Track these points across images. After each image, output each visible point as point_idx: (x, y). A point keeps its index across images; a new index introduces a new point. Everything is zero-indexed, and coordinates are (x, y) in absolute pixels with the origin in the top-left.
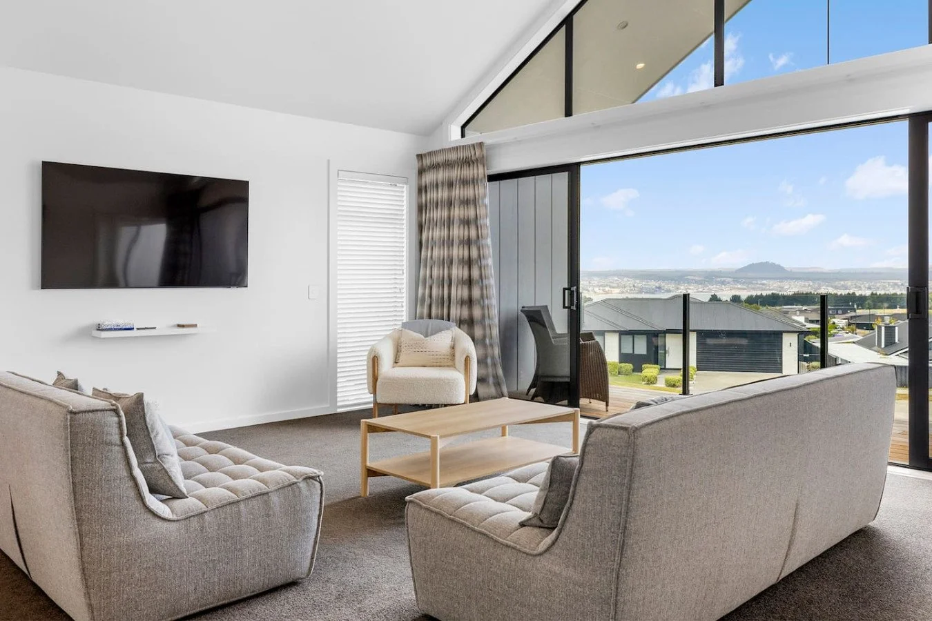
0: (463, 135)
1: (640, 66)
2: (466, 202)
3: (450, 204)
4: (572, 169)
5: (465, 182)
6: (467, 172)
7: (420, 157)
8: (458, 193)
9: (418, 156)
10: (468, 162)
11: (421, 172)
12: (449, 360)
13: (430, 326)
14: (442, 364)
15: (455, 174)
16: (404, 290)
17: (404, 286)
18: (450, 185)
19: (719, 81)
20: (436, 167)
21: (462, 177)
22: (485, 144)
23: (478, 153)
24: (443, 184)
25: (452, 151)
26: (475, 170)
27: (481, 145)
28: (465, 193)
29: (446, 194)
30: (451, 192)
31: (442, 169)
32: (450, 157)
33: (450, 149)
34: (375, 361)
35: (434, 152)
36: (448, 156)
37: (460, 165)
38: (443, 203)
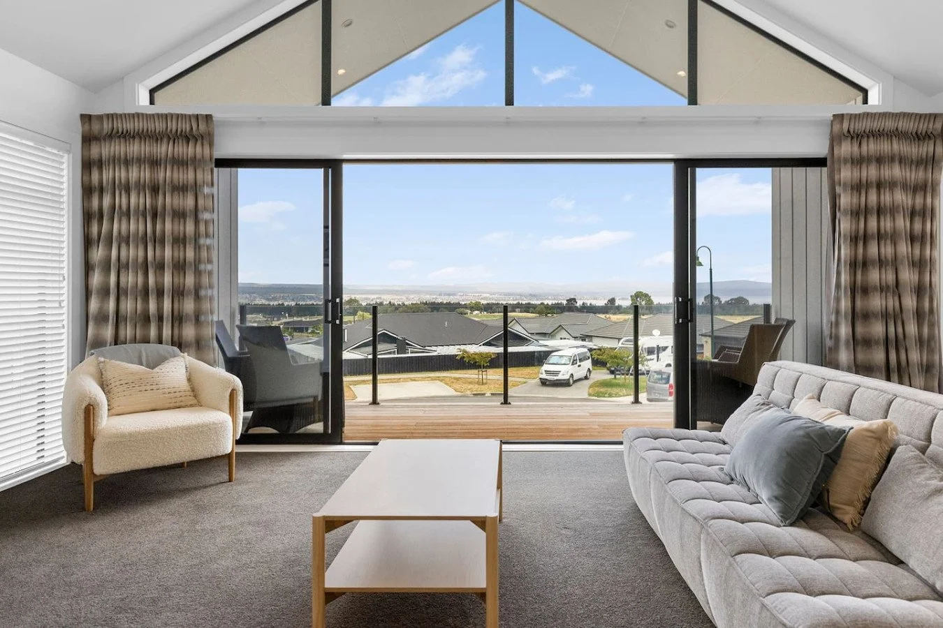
0: (152, 102)
1: (341, 72)
2: (180, 189)
3: (155, 189)
4: (332, 166)
5: (180, 163)
6: (189, 150)
7: (86, 118)
8: (165, 175)
9: (82, 116)
10: (188, 138)
11: (88, 140)
12: (194, 397)
13: (144, 354)
14: (183, 404)
15: (163, 149)
16: (65, 304)
17: (65, 297)
18: (154, 163)
19: (509, 101)
20: (125, 137)
21: (176, 156)
22: (214, 119)
23: (202, 127)
24: (140, 161)
25: (156, 119)
26: (199, 149)
27: (208, 118)
28: (181, 176)
29: (146, 174)
30: (156, 172)
31: (137, 140)
32: (151, 126)
33: (153, 115)
34: (89, 412)
35: (121, 115)
36: (149, 125)
37: (172, 139)
38: (140, 187)
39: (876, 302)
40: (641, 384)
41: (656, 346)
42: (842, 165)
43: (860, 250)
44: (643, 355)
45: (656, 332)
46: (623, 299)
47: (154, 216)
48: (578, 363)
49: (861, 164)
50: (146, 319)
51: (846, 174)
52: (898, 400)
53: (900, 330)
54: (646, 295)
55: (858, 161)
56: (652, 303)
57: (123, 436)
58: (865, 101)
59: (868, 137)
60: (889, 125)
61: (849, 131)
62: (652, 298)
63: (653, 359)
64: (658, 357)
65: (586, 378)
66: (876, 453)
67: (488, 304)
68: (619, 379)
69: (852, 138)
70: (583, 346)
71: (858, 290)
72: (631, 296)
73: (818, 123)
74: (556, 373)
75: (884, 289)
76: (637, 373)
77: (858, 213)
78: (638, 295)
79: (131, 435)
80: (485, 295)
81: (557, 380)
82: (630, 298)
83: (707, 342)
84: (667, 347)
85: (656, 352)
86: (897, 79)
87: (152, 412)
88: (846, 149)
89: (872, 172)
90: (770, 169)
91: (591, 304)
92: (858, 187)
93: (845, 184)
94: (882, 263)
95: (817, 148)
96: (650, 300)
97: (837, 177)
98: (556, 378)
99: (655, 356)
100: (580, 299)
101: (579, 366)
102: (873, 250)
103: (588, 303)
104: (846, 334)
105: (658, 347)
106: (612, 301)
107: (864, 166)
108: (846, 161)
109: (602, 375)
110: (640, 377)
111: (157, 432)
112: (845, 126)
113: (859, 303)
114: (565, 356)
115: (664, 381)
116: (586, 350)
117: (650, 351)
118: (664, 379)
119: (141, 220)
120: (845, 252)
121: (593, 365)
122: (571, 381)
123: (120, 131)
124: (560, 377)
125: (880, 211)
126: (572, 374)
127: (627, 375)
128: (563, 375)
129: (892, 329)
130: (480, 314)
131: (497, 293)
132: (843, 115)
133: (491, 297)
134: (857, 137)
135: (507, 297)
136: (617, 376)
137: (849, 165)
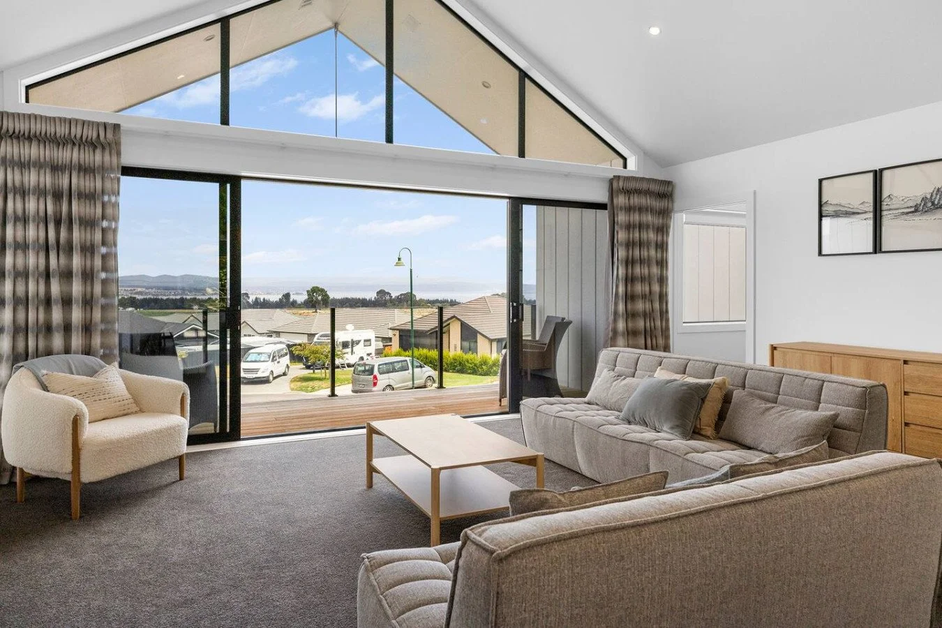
0: (27, 99)
2: (87, 196)
5: (85, 170)
6: (97, 158)
8: (71, 181)
10: (93, 145)
12: (136, 404)
14: (129, 411)
15: (67, 155)
18: (56, 168)
19: (389, 139)
20: (18, 138)
21: (82, 162)
22: (122, 128)
23: (110, 135)
24: (39, 165)
25: (58, 123)
26: (107, 158)
27: (116, 127)
28: (87, 184)
29: (47, 179)
30: (57, 177)
31: (34, 144)
32: (51, 129)
33: (54, 118)
34: (76, 423)
35: (13, 114)
36: (48, 128)
37: (77, 144)
38: (41, 192)
39: (640, 306)
40: (337, 376)
41: (350, 340)
42: (619, 212)
43: (630, 271)
44: (338, 349)
45: (350, 327)
46: (297, 294)
47: (58, 223)
48: (278, 360)
49: (630, 211)
50: (48, 329)
51: (622, 218)
52: (719, 367)
53: (652, 324)
54: (322, 290)
55: (629, 209)
56: (328, 297)
57: (111, 443)
58: (625, 166)
59: (634, 193)
60: (645, 186)
61: (623, 189)
62: (328, 293)
63: (347, 353)
64: (352, 350)
65: (284, 374)
66: (719, 397)
67: (145, 299)
68: (318, 373)
69: (625, 193)
70: (281, 343)
71: (630, 297)
72: (308, 291)
73: (602, 179)
74: (256, 370)
75: (644, 297)
76: (334, 367)
77: (629, 244)
78: (315, 290)
79: (118, 441)
80: (139, 289)
81: (256, 378)
82: (306, 293)
83: (395, 335)
84: (359, 341)
85: (350, 346)
86: (646, 155)
87: (104, 421)
88: (621, 200)
89: (636, 218)
90: (535, 206)
91: (264, 299)
92: (629, 227)
93: (621, 225)
94: (643, 279)
95: (601, 196)
96: (327, 295)
97: (616, 219)
98: (254, 376)
99: (349, 350)
100: (252, 294)
101: (279, 362)
102: (638, 270)
103: (262, 298)
104: (623, 327)
105: (353, 342)
106: (287, 296)
107: (632, 212)
108: (621, 208)
109: (298, 370)
110: (336, 370)
111: (137, 437)
112: (621, 184)
113: (629, 306)
114: (264, 353)
115: (367, 373)
116: (284, 346)
117: (345, 345)
118: (368, 371)
119: (42, 226)
120: (622, 271)
121: (291, 361)
122: (271, 378)
123: (11, 132)
124: (260, 374)
125: (641, 244)
126: (272, 371)
127: (323, 368)
128: (263, 372)
129: (648, 324)
130: (135, 311)
131: (155, 287)
132: (619, 176)
133: (147, 291)
134: (628, 192)
135: (167, 292)
136: (316, 371)
137: (623, 212)
